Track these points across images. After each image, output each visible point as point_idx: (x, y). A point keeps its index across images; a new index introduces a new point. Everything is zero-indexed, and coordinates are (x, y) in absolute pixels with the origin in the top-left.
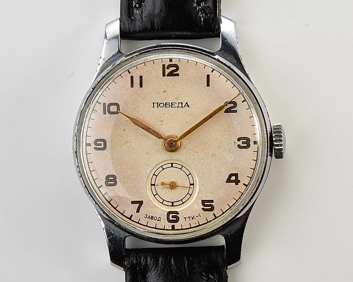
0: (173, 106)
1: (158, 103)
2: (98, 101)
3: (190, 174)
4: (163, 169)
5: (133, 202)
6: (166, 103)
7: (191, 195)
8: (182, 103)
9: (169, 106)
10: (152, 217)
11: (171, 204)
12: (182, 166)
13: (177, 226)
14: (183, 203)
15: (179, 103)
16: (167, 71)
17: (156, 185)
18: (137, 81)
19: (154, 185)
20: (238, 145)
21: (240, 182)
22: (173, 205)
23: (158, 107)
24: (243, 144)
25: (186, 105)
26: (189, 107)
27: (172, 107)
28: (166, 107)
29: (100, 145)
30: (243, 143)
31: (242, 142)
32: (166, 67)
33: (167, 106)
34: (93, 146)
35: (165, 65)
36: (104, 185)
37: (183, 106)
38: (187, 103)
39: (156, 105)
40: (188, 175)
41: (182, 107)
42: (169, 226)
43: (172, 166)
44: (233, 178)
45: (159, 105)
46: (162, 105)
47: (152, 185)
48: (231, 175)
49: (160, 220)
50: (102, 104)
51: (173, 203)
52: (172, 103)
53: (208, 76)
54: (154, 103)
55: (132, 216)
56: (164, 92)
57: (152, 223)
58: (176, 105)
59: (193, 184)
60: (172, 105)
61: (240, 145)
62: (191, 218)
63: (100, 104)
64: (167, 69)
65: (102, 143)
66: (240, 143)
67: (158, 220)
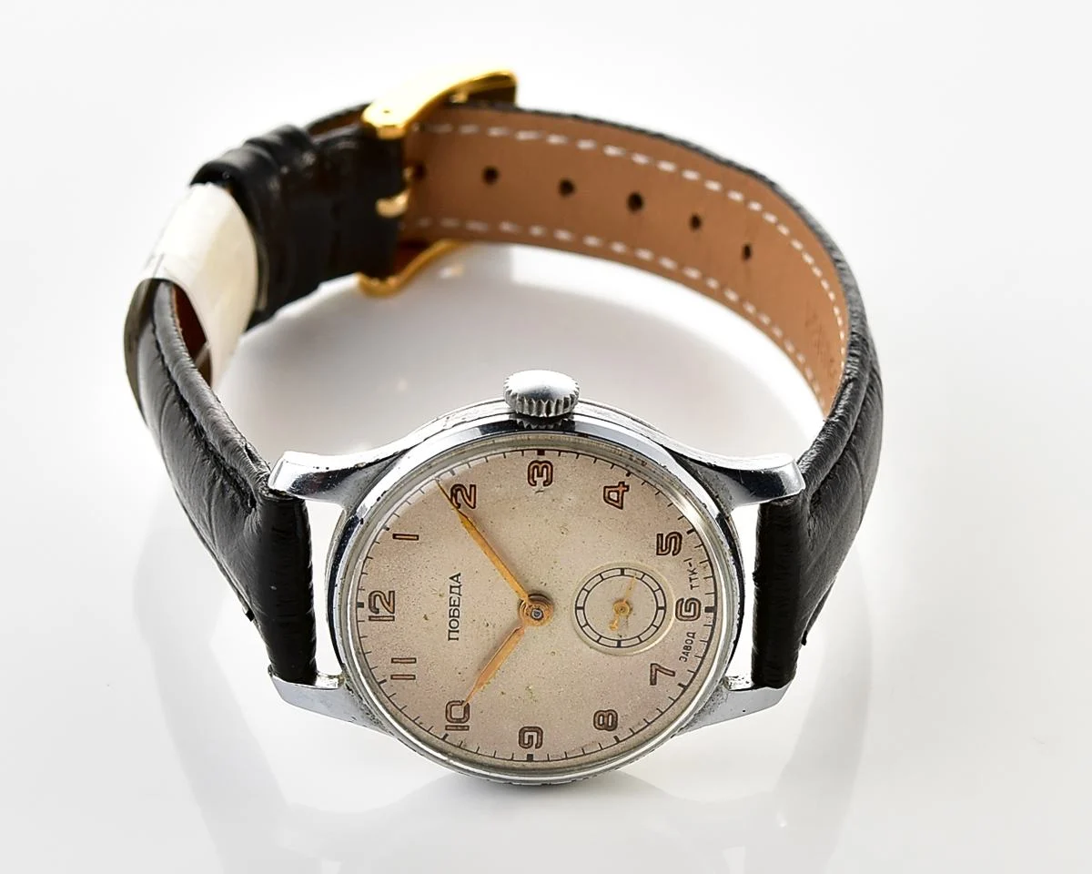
0: (457, 603)
1: (450, 631)
2: (442, 737)
3: (600, 574)
4: (587, 624)
5: (653, 682)
6: (450, 617)
7: (645, 574)
8: (451, 587)
9: (456, 611)
10: (685, 648)
11: (661, 612)
12: (583, 589)
13: (707, 601)
14: (660, 588)
15: (451, 592)
16: (383, 612)
17: (620, 639)
18: (401, 669)
19: (619, 642)
20: (544, 485)
21: (623, 483)
22: (664, 608)
23: (458, 631)
24: (542, 476)
25: (455, 579)
26: (459, 575)
27: (459, 606)
28: (458, 617)
29: (531, 737)
30: (540, 475)
31: (538, 476)
32: (374, 615)
33: (456, 614)
34: (532, 751)
35: (370, 617)
36: (612, 733)
37: (458, 585)
38: (452, 578)
39: (453, 635)
40: (603, 579)
41: (459, 587)
42: (706, 618)
43: (583, 608)
44: (614, 496)
45: (453, 630)
46: (454, 624)
47: (619, 646)
48: (607, 499)
49: (694, 634)
50: (448, 732)
51: (658, 608)
52: (450, 605)
53: (394, 536)
54: (450, 639)
55: (680, 685)
56: (426, 619)
57: (698, 648)
58: (455, 597)
59: (622, 570)
60: (454, 605)
61: (544, 482)
62: (693, 577)
63: (447, 735)
64: (378, 612)
65: (527, 734)
66: (540, 481)
67: (693, 637)
